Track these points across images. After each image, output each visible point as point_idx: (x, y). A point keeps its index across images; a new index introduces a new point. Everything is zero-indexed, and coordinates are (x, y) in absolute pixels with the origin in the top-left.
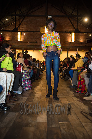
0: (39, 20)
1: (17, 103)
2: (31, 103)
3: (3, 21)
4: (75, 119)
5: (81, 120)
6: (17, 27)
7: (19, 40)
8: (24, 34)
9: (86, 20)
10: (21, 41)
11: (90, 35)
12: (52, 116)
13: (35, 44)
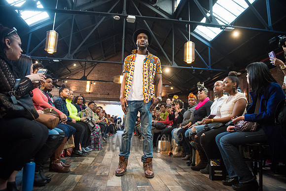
0: (113, 69)
1: (81, 164)
2: (100, 164)
3: (70, 68)
4: (159, 182)
5: (166, 183)
6: (86, 75)
7: (88, 91)
8: (95, 84)
9: (167, 70)
10: (90, 92)
11: (172, 88)
12: (128, 179)
13: (106, 96)
